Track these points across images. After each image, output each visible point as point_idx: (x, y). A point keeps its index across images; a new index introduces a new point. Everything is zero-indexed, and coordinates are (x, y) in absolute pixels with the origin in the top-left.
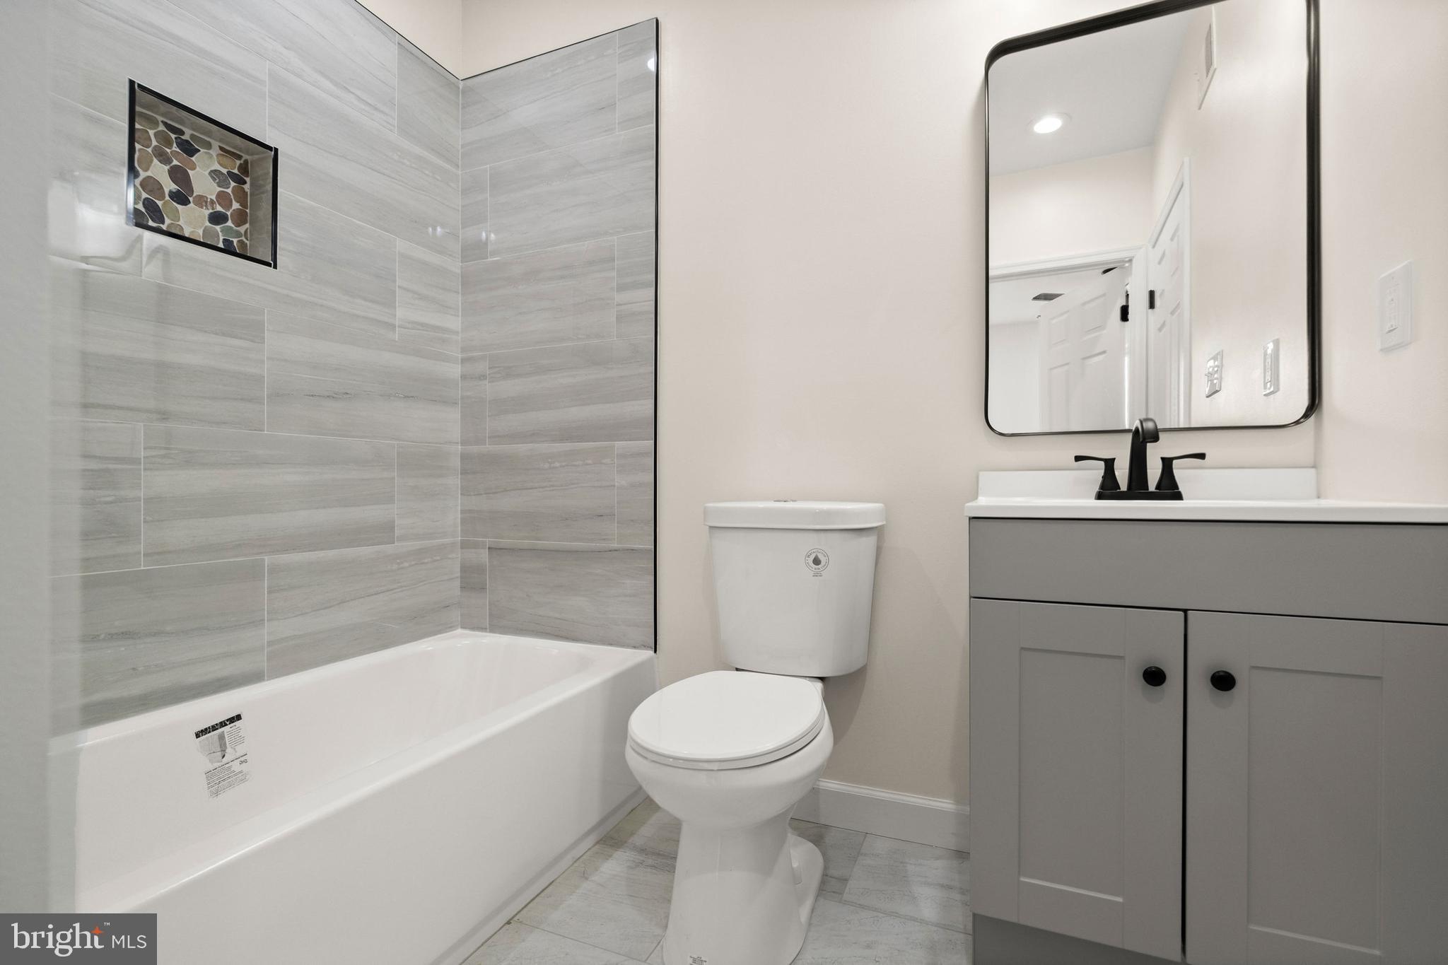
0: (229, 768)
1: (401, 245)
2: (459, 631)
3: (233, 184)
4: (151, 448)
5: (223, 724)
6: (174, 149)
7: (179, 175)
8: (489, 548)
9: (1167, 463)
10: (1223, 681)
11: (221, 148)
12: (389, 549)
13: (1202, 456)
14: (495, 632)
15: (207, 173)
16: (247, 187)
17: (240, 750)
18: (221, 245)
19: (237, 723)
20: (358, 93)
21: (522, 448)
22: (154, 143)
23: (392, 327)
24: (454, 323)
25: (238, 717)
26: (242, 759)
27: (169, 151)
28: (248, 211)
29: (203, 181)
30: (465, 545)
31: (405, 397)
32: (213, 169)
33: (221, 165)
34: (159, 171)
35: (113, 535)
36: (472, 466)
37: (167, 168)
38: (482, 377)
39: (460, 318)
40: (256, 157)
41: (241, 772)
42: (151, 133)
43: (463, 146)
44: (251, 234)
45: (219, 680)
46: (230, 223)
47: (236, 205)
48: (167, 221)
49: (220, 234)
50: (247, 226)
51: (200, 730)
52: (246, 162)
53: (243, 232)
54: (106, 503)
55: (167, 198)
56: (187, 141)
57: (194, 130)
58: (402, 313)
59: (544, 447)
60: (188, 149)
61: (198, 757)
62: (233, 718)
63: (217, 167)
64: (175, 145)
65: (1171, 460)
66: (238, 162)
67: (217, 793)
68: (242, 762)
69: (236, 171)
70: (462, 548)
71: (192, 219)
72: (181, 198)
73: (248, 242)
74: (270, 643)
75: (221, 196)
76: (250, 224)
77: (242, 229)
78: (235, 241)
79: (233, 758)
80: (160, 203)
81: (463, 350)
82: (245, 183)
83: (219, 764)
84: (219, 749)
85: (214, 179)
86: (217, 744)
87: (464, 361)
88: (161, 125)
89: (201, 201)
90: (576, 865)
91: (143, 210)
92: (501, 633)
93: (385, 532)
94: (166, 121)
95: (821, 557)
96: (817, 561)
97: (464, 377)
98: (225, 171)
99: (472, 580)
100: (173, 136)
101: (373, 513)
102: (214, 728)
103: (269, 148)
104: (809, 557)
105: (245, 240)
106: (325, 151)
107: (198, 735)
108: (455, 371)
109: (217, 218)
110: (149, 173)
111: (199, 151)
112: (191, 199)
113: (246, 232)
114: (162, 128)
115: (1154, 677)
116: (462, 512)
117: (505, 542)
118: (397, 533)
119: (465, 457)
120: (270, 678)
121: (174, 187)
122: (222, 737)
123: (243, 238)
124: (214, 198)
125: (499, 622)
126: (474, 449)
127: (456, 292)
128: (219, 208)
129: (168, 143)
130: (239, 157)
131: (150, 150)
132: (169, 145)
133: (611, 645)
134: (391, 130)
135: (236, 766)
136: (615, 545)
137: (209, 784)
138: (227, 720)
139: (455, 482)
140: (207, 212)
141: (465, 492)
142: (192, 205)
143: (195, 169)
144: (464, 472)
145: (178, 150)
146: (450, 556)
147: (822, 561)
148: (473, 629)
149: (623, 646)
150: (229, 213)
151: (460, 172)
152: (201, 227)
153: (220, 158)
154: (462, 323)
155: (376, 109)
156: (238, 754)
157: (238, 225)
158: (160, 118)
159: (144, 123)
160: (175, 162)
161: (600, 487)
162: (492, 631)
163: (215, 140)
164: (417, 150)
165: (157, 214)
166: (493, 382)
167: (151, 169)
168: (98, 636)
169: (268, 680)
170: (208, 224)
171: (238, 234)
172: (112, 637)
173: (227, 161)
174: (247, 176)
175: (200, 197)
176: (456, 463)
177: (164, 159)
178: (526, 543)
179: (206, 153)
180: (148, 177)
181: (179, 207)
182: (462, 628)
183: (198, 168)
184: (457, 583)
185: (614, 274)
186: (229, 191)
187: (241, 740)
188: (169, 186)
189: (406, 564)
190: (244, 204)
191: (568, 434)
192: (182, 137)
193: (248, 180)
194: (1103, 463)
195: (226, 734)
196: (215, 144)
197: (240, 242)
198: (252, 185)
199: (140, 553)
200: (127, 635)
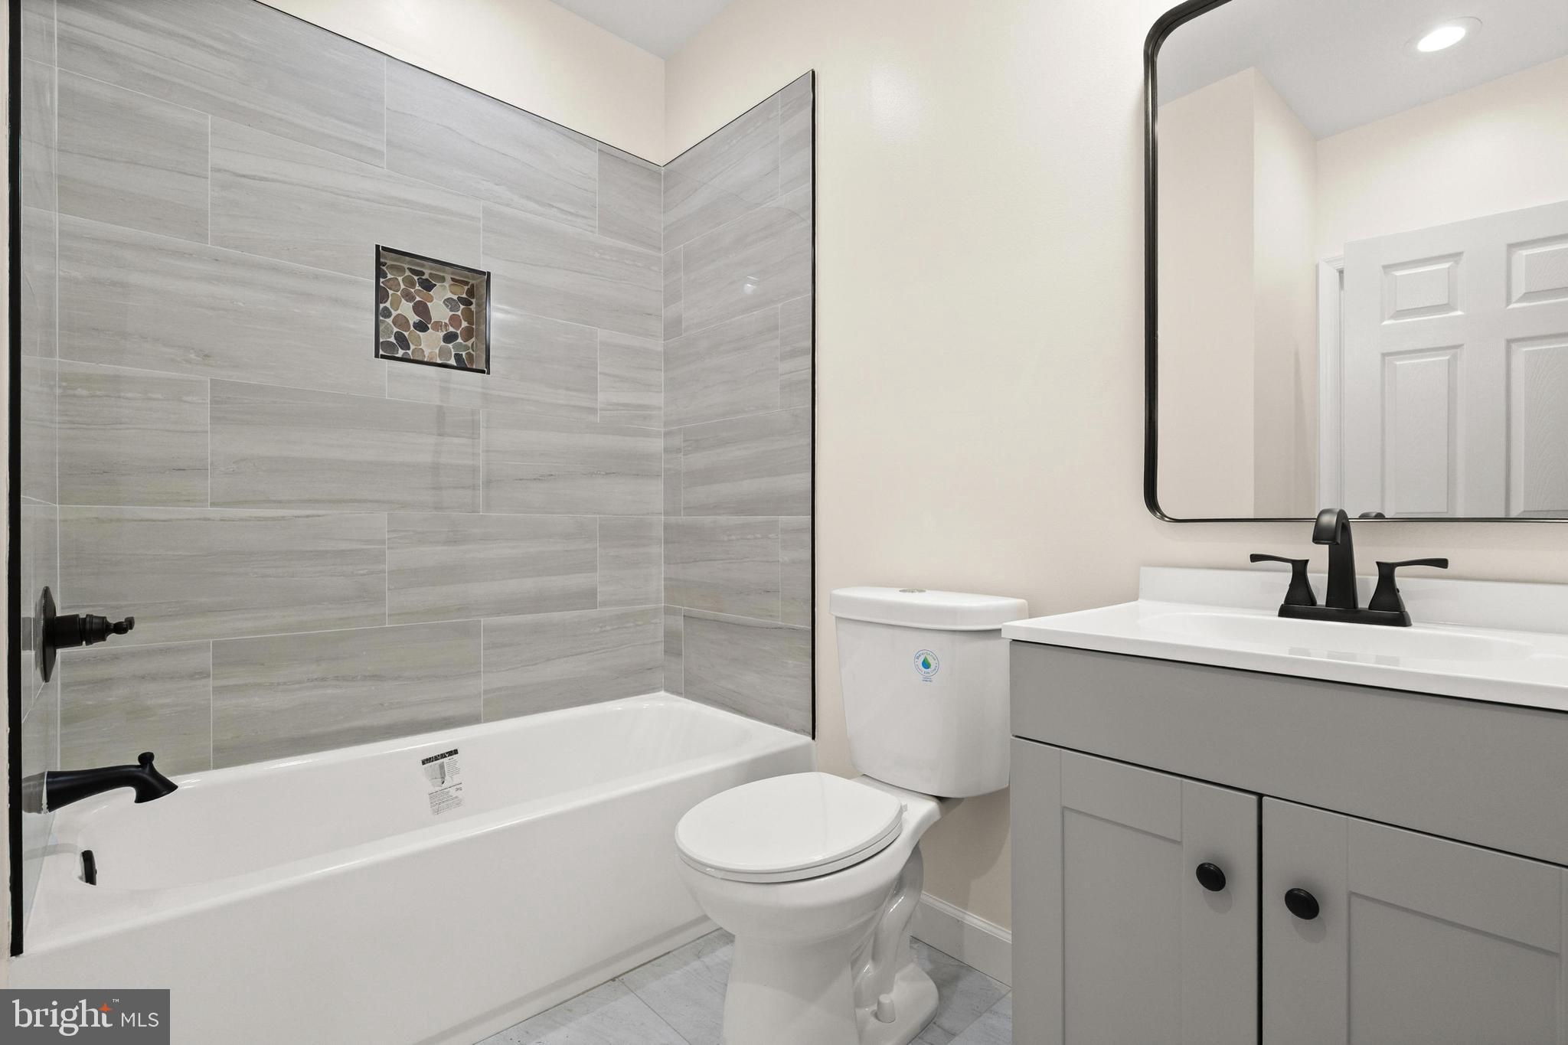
0: (448, 792)
1: (602, 334)
2: (662, 693)
3: (462, 307)
4: (392, 531)
5: (443, 756)
6: (417, 288)
7: (421, 309)
8: (684, 616)
9: (1386, 571)
10: (1303, 904)
11: (453, 279)
12: (592, 613)
13: (1442, 563)
14: (688, 698)
15: (441, 303)
16: (473, 307)
17: (456, 779)
18: (453, 362)
19: (455, 757)
20: (558, 205)
21: (707, 520)
22: (402, 287)
23: (593, 410)
24: (657, 399)
25: (456, 752)
26: (458, 787)
27: (413, 290)
28: (474, 327)
29: (439, 311)
30: (668, 611)
31: (607, 474)
32: (446, 298)
33: (452, 293)
34: (406, 309)
35: (366, 599)
36: (675, 535)
37: (411, 304)
38: (678, 450)
39: (663, 394)
40: (479, 281)
41: (456, 797)
42: (400, 279)
43: (665, 229)
44: (476, 346)
45: (445, 719)
46: (460, 340)
47: (464, 324)
48: (412, 347)
49: (452, 350)
50: (473, 339)
51: (425, 758)
52: (473, 286)
53: (470, 345)
54: (362, 575)
55: (412, 328)
56: (427, 279)
57: (431, 269)
58: (601, 397)
59: (724, 519)
60: (428, 286)
61: (423, 781)
62: (451, 752)
63: (449, 295)
64: (417, 285)
65: (1393, 566)
66: (466, 288)
67: (437, 812)
68: (457, 789)
69: (464, 296)
70: (665, 614)
71: (430, 343)
72: (422, 327)
73: (474, 353)
74: (486, 692)
75: (454, 320)
76: (476, 338)
77: (469, 343)
78: (464, 354)
79: (451, 785)
80: (406, 334)
81: (666, 424)
82: (471, 304)
83: (440, 788)
84: (439, 776)
85: (447, 306)
86: (439, 772)
87: (667, 434)
88: (407, 271)
89: (438, 326)
90: (698, 941)
91: (395, 342)
92: (693, 700)
93: (588, 598)
94: (413, 268)
95: (931, 660)
96: (926, 665)
97: (666, 450)
98: (455, 297)
99: (673, 646)
100: (416, 278)
101: (576, 581)
102: (436, 758)
103: (483, 273)
104: (918, 658)
105: (472, 352)
106: (532, 265)
107: (424, 763)
108: (658, 445)
109: (450, 338)
110: (399, 312)
111: (436, 285)
112: (429, 326)
113: (473, 344)
114: (408, 273)
115: (1212, 877)
116: (666, 579)
117: (696, 611)
118: (599, 598)
119: (667, 527)
120: (487, 721)
121: (417, 319)
122: (442, 767)
123: (471, 351)
124: (447, 321)
125: (692, 689)
126: (673, 519)
127: (657, 370)
128: (451, 329)
129: (412, 284)
130: (466, 283)
131: (399, 293)
132: (413, 285)
133: (776, 724)
134: (592, 232)
135: (453, 792)
136: (780, 623)
137: (431, 803)
138: (447, 753)
139: (658, 550)
140: (441, 334)
141: (668, 560)
142: (430, 330)
143: (432, 301)
144: (666, 542)
145: (420, 288)
146: (653, 621)
147: (932, 664)
148: (673, 692)
149: (787, 728)
150: (459, 332)
151: (662, 255)
152: (437, 348)
153: (452, 287)
154: (665, 398)
155: (577, 216)
156: (454, 783)
157: (466, 340)
158: (406, 266)
159: (394, 273)
160: (418, 299)
161: (767, 562)
162: (686, 697)
163: (448, 274)
164: (621, 244)
165: (403, 341)
166: (687, 455)
167: (400, 308)
168: (357, 676)
169: (484, 722)
170: (442, 344)
171: (467, 348)
172: (365, 678)
173: (457, 289)
174: (473, 298)
175: (436, 323)
176: (660, 533)
177: (409, 297)
178: (710, 614)
179: (441, 286)
180: (399, 314)
181: (421, 334)
182: (666, 690)
183: (435, 300)
184: (661, 647)
185: (777, 342)
186: (459, 313)
187: (457, 771)
188: (413, 318)
189: (608, 628)
190: (471, 323)
191: (742, 507)
192: (423, 277)
193: (474, 301)
194: (1289, 566)
195: (445, 764)
196: (448, 277)
197: (469, 354)
198: (477, 304)
199: (385, 614)
200: (376, 677)
